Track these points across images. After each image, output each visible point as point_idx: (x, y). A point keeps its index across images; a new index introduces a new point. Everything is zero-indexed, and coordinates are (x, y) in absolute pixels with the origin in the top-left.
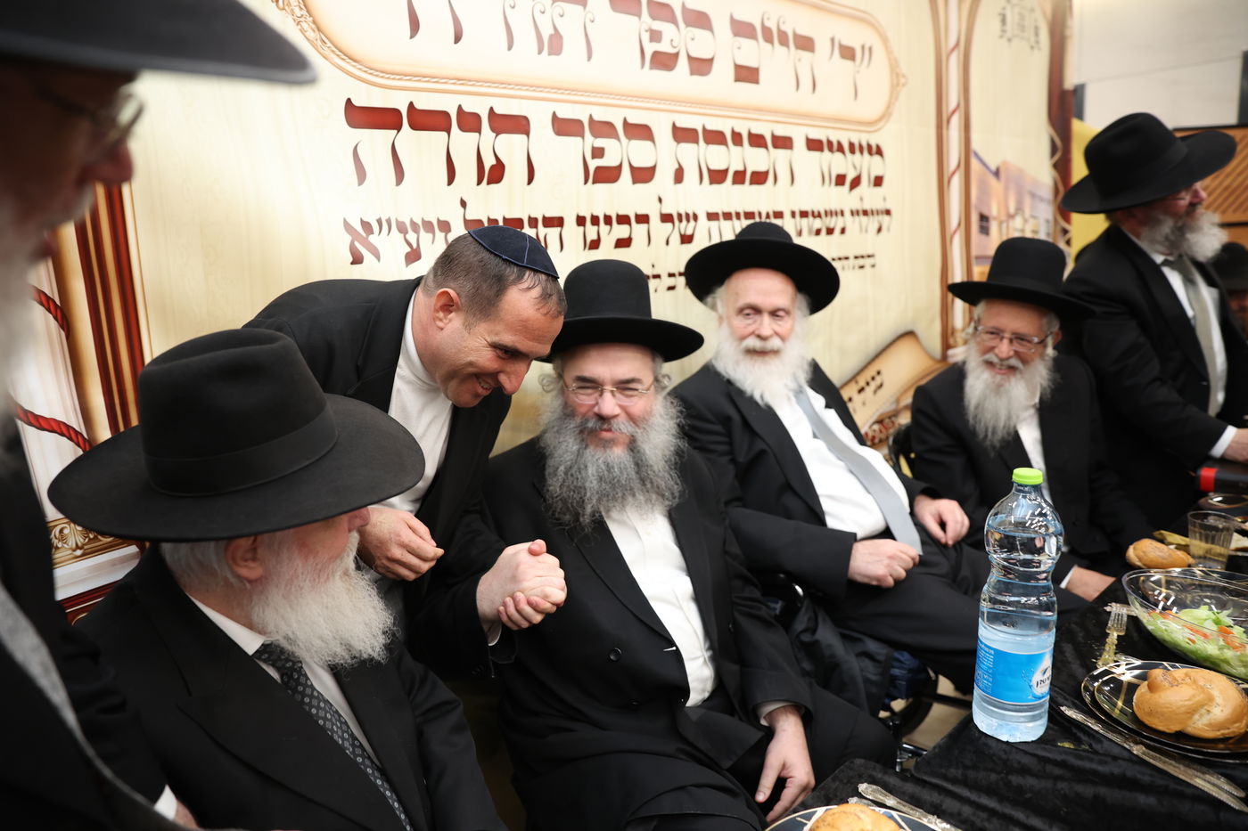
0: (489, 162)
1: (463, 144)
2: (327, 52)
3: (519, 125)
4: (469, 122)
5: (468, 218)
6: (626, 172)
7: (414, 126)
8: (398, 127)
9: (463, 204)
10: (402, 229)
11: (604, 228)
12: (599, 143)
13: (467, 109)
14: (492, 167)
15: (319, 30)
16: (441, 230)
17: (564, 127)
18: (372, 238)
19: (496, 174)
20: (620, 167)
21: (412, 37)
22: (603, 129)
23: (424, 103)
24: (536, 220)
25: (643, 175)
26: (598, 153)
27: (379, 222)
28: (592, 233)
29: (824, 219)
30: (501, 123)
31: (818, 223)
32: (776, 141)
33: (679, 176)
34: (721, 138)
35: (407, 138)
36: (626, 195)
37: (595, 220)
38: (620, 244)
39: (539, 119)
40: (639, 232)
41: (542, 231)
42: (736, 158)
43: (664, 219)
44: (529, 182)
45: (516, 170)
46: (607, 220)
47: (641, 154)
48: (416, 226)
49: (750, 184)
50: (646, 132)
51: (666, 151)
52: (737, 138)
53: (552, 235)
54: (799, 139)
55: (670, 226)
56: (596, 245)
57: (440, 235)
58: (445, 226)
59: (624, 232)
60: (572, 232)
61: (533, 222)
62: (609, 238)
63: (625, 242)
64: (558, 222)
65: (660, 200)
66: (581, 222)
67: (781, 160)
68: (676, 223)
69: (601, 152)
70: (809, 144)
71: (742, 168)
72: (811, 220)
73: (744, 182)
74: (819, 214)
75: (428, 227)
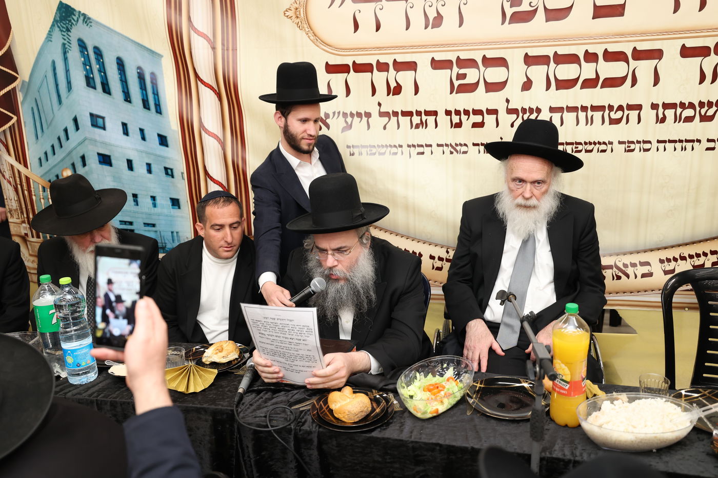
0: (393, 85)
1: (380, 78)
2: (318, 44)
3: (411, 66)
4: (383, 67)
5: (381, 111)
6: (482, 85)
7: (355, 71)
8: (348, 72)
9: (380, 104)
10: (345, 115)
11: (464, 117)
12: (462, 71)
13: (381, 61)
14: (395, 87)
15: (315, 35)
16: (365, 116)
17: (437, 64)
18: (328, 121)
19: (398, 90)
20: (478, 82)
21: (355, 32)
22: (461, 63)
23: (360, 60)
24: (421, 112)
25: (492, 87)
26: (461, 77)
27: (334, 113)
28: (456, 119)
29: (698, 109)
30: (400, 66)
31: (689, 112)
32: (639, 55)
33: (527, 85)
34: (572, 59)
35: (352, 76)
36: (480, 99)
37: (458, 113)
38: (475, 125)
39: (424, 62)
40: (490, 119)
41: (424, 118)
42: (588, 71)
43: (510, 111)
44: (416, 94)
45: (407, 88)
46: (467, 112)
47: (495, 74)
48: (352, 115)
49: (602, 87)
50: (501, 62)
51: (517, 72)
52: (591, 57)
53: (431, 119)
54: (671, 49)
55: (515, 116)
56: (459, 125)
57: (364, 119)
58: (368, 115)
59: (478, 119)
60: (443, 119)
61: (419, 113)
62: (467, 122)
63: (480, 125)
64: (435, 113)
65: (508, 101)
66: (448, 113)
67: (644, 68)
68: (521, 115)
69: (464, 76)
70: (686, 52)
71: (594, 76)
72: (679, 110)
73: (595, 86)
74: (691, 105)
75: (359, 115)
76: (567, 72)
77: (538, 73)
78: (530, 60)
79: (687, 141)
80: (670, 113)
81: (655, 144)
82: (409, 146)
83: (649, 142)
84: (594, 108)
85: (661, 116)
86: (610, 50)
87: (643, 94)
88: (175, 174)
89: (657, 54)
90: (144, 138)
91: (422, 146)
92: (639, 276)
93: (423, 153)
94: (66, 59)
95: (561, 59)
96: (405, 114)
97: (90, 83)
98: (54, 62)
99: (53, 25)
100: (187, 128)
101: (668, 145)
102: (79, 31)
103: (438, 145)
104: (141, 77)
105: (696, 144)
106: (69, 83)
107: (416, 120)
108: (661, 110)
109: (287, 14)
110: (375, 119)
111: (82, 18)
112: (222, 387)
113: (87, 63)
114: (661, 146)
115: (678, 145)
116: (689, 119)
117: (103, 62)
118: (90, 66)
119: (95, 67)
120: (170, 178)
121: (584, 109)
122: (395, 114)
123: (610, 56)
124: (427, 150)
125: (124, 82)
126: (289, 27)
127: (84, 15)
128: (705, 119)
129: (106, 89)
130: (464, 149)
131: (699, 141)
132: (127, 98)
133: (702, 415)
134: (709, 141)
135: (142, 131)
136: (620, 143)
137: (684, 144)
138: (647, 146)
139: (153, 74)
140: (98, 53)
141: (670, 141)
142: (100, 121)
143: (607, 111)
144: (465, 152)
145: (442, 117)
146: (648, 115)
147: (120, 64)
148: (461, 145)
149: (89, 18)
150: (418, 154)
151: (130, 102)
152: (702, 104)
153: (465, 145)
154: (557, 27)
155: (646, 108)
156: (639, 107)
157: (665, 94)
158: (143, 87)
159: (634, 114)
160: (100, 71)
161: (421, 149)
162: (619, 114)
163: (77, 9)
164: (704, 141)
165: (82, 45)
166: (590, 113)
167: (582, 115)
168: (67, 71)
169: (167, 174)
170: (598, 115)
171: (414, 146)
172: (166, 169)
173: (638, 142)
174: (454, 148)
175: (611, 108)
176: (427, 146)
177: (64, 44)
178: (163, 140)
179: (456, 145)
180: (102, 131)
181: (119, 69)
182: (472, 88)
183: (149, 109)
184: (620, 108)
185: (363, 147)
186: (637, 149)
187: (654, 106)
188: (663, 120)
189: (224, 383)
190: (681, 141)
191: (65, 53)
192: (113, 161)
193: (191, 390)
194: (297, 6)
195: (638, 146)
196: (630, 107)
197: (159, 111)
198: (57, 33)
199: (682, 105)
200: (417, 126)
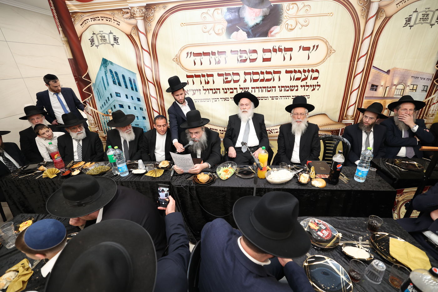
0: (207, 81)
1: (203, 79)
3: (212, 75)
4: (203, 76)
5: (204, 89)
6: (232, 81)
7: (195, 77)
8: (193, 77)
9: (203, 87)
10: (193, 90)
11: (228, 90)
12: (227, 77)
13: (203, 74)
15: (183, 66)
17: (219, 75)
18: (188, 92)
19: (208, 83)
21: (194, 65)
22: (226, 74)
23: (196, 74)
25: (236, 81)
26: (226, 78)
27: (190, 90)
28: (225, 91)
29: (290, 88)
30: (209, 76)
31: (288, 89)
32: (275, 72)
33: (245, 81)
34: (257, 73)
35: (195, 79)
36: (232, 85)
37: (226, 89)
38: (231, 93)
39: (215, 74)
40: (235, 91)
41: (216, 91)
42: (262, 77)
43: (241, 88)
44: (214, 83)
45: (211, 82)
46: (228, 89)
47: (236, 78)
48: (195, 90)
49: (265, 81)
50: (238, 74)
51: (242, 77)
52: (262, 73)
53: (218, 91)
54: (283, 71)
55: (242, 90)
56: (226, 93)
57: (199, 91)
58: (200, 90)
59: (232, 91)
60: (222, 91)
61: (215, 89)
62: (229, 92)
63: (232, 92)
64: (219, 89)
65: (240, 85)
66: (223, 89)
67: (276, 76)
68: (244, 89)
69: (227, 78)
70: (287, 72)
71: (263, 78)
72: (285, 88)
73: (264, 81)
74: (288, 87)
75: (197, 90)
76: (256, 77)
77: (248, 77)
78: (246, 74)
79: (287, 96)
80: (283, 89)
81: (279, 97)
82: (212, 99)
83: (278, 97)
84: (263, 87)
85: (281, 90)
86: (267, 71)
87: (276, 83)
88: (143, 110)
89: (279, 72)
90: (133, 99)
91: (216, 99)
92: (275, 133)
93: (216, 101)
94: (106, 76)
95: (254, 73)
96: (211, 89)
97: (114, 83)
98: (102, 77)
99: (101, 65)
100: (146, 96)
101: (282, 97)
102: (109, 67)
103: (221, 98)
104: (130, 80)
105: (289, 97)
106: (108, 83)
107: (214, 91)
108: (281, 88)
109: (174, 60)
110: (202, 91)
111: (110, 63)
112: (166, 174)
113: (113, 77)
114: (281, 98)
115: (285, 98)
116: (288, 90)
117: (118, 76)
118: (114, 78)
119: (116, 78)
120: (142, 111)
121: (261, 88)
122: (208, 90)
123: (268, 73)
124: (218, 100)
125: (125, 82)
126: (175, 64)
127: (111, 62)
128: (292, 90)
129: (120, 85)
130: (228, 99)
131: (290, 96)
132: (127, 87)
133: (296, 173)
134: (293, 96)
135: (132, 97)
136: (270, 97)
137: (287, 97)
138: (277, 98)
139: (134, 79)
140: (116, 73)
141: (283, 97)
142: (119, 95)
143: (267, 88)
144: (228, 100)
145: (221, 90)
146: (277, 89)
147: (123, 77)
148: (227, 98)
149: (112, 63)
150: (215, 101)
151: (127, 88)
152: (291, 86)
153: (228, 98)
154: (253, 64)
155: (277, 87)
156: (275, 87)
157: (282, 83)
158: (131, 84)
159: (274, 89)
160: (117, 79)
161: (216, 100)
162: (270, 89)
163: (108, 60)
164: (291, 96)
165: (111, 71)
166: (262, 89)
167: (260, 89)
168: (107, 80)
169: (141, 109)
170: (264, 89)
171: (214, 99)
172: (140, 108)
173: (275, 97)
174: (225, 99)
175: (268, 87)
176: (217, 99)
177: (105, 71)
178: (139, 100)
179: (226, 98)
180: (120, 97)
181: (123, 78)
182: (229, 82)
183: (133, 90)
184: (270, 87)
185: (199, 99)
186: (275, 99)
187: (279, 87)
188: (281, 91)
189: (166, 173)
190: (286, 96)
191: (106, 74)
192: (124, 107)
193: (157, 176)
194: (177, 58)
195: (275, 98)
196: (273, 87)
197: (137, 91)
198: (103, 68)
199: (286, 86)
200: (214, 93)
